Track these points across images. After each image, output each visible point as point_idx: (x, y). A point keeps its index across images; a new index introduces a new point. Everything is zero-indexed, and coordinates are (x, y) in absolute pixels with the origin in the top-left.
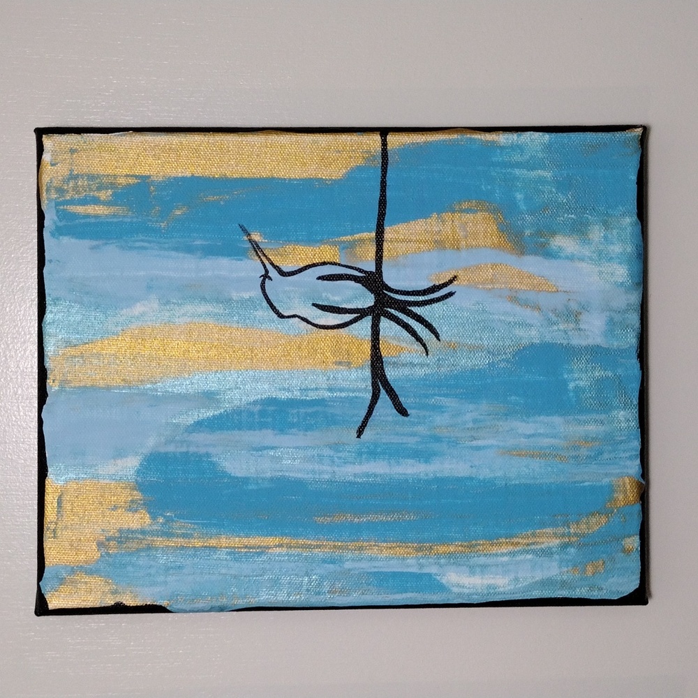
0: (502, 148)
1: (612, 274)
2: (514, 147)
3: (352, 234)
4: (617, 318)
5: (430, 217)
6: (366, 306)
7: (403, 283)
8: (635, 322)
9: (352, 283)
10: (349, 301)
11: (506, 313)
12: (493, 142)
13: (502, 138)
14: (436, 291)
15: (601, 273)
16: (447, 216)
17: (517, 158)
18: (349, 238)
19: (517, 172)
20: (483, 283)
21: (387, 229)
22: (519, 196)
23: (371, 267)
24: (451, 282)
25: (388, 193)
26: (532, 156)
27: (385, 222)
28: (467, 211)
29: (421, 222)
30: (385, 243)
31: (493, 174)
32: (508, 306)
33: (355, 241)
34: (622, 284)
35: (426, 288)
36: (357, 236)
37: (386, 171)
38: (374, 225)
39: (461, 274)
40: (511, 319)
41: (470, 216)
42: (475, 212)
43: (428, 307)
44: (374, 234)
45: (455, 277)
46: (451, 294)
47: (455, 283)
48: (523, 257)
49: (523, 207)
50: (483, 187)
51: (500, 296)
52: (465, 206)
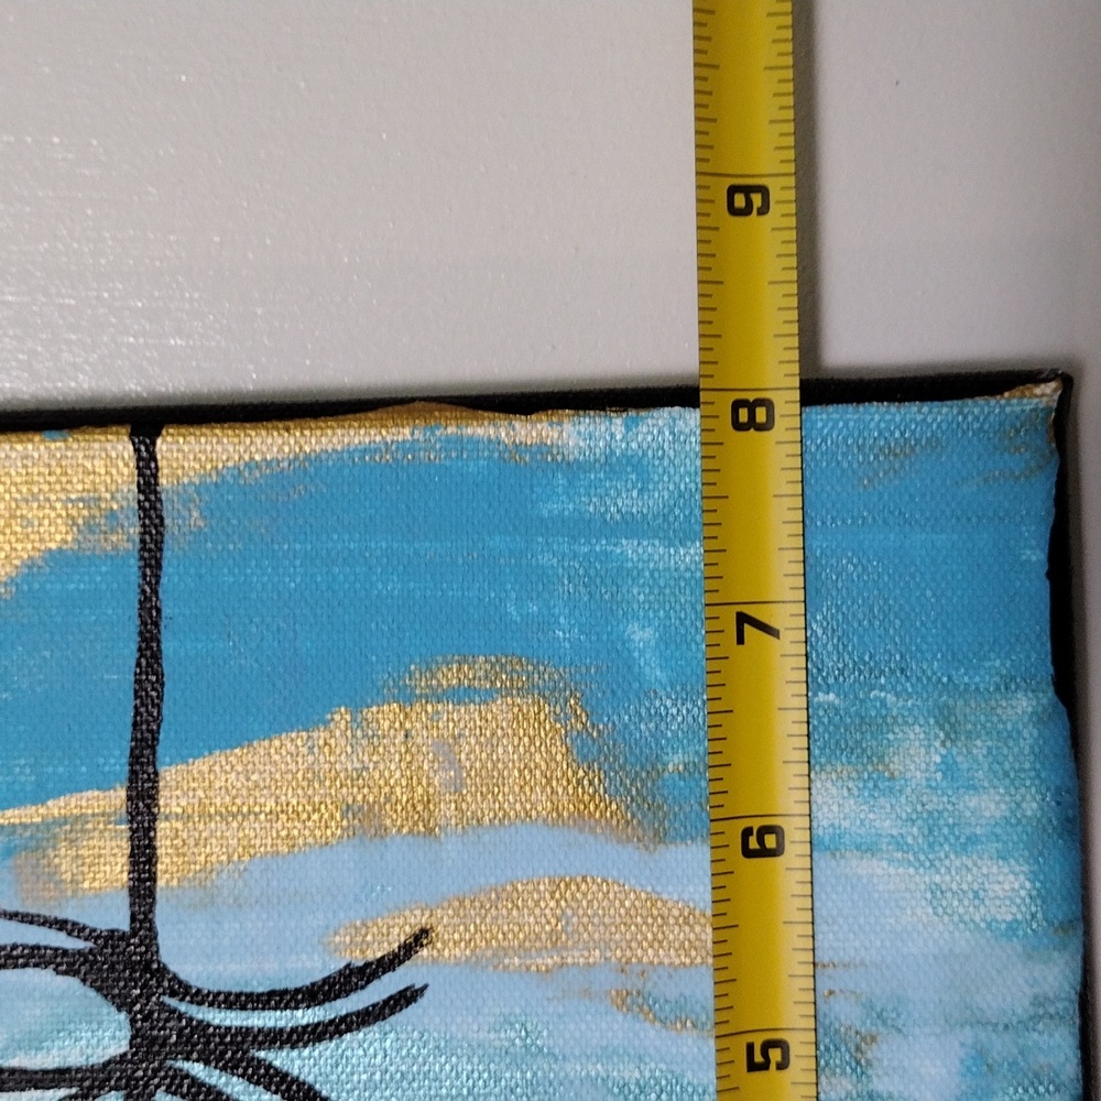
0: (573, 469)
1: (976, 894)
2: (614, 465)
3: (39, 798)
4: (1001, 1046)
5: (326, 723)
6: (99, 1056)
7: (233, 967)
8: (1062, 1058)
9: (44, 978)
10: (36, 1043)
11: (607, 1054)
12: (542, 448)
13: (571, 434)
14: (356, 988)
15: (937, 891)
16: (385, 716)
17: (628, 501)
18: (30, 814)
19: (629, 548)
20: (522, 950)
21: (169, 775)
22: (641, 635)
23: (115, 916)
24: (408, 950)
25: (168, 646)
26: (681, 495)
27: (160, 749)
28: (460, 695)
29: (294, 741)
30: (161, 825)
31: (546, 559)
32: (618, 1027)
33: (48, 825)
34: (1012, 928)
35: (318, 977)
36: (55, 807)
37: (159, 566)
38: (119, 763)
39: (444, 923)
40: (631, 1074)
41: (468, 715)
42: (488, 697)
43: (326, 1049)
44: (119, 795)
45: (424, 932)
46: (407, 997)
47: (424, 952)
48: (661, 847)
49: (655, 673)
50: (512, 609)
51: (587, 993)
52: (449, 677)
